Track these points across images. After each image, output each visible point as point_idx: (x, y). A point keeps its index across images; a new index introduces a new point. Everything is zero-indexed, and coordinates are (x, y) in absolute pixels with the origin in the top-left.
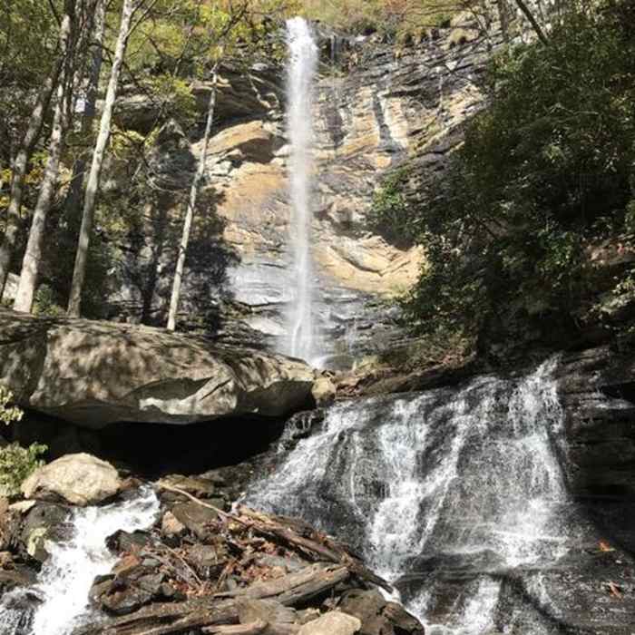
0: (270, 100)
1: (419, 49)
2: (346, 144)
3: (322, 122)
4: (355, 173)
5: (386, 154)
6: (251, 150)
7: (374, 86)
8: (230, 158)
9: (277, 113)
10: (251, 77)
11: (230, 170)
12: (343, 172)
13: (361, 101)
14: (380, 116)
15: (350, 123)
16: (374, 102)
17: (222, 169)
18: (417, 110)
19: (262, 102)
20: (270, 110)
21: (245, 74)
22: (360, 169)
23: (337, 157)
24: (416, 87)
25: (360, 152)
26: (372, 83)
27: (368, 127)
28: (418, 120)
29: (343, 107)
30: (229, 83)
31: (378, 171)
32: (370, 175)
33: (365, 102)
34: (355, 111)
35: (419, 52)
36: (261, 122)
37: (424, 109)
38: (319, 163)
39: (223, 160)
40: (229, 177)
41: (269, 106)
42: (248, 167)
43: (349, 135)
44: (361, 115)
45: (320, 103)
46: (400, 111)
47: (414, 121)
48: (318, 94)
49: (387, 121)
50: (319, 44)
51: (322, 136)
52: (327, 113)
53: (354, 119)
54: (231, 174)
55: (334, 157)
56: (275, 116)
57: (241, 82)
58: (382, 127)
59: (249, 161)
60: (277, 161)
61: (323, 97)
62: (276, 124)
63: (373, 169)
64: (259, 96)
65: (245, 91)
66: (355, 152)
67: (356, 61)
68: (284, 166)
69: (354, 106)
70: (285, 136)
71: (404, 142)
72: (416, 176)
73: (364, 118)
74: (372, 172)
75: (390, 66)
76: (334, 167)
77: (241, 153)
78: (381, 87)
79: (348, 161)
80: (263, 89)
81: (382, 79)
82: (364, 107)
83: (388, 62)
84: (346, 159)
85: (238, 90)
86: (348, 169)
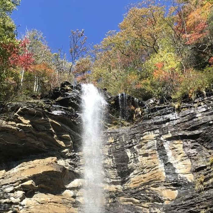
0: (65, 140)
1: (196, 103)
2: (132, 179)
3: (110, 160)
4: (143, 205)
5: (172, 187)
6: (44, 182)
7: (158, 131)
8: (23, 188)
9: (70, 152)
10: (50, 120)
11: (22, 199)
12: (131, 203)
13: (146, 143)
14: (163, 156)
15: (136, 161)
16: (158, 144)
17: (15, 198)
18: (199, 151)
19: (58, 141)
20: (64, 148)
21: (45, 117)
22: (148, 200)
23: (124, 190)
24: (196, 132)
25: (147, 186)
26: (156, 129)
27: (153, 165)
28: (201, 159)
29: (129, 148)
30: (30, 123)
31: (166, 203)
32: (158, 207)
33: (150, 144)
34: (141, 151)
35: (196, 105)
36: (55, 158)
37: (205, 149)
38: (108, 195)
39: (16, 190)
40: (21, 205)
41: (64, 145)
42: (40, 197)
43: (135, 172)
44: (146, 155)
45: (109, 144)
46: (182, 151)
47: (197, 159)
48: (107, 138)
49: (171, 160)
50: (108, 100)
51: (110, 172)
52: (115, 152)
53: (140, 158)
54: (22, 203)
55: (121, 191)
56: (69, 154)
57: (40, 124)
58: (166, 165)
59: (41, 192)
60: (68, 193)
61: (111, 140)
62: (68, 160)
63: (160, 201)
64: (55, 136)
65: (44, 131)
66: (141, 186)
67: (140, 113)
68: (74, 197)
69: (140, 147)
70: (76, 171)
71: (190, 178)
72: (206, 208)
73: (150, 157)
74: (161, 204)
75: (170, 116)
76: (122, 198)
77: (34, 184)
78: (164, 132)
79: (135, 193)
80: (60, 131)
81: (164, 126)
82: (148, 148)
83: (168, 113)
84: (134, 191)
85: (37, 130)
86: (137, 201)
